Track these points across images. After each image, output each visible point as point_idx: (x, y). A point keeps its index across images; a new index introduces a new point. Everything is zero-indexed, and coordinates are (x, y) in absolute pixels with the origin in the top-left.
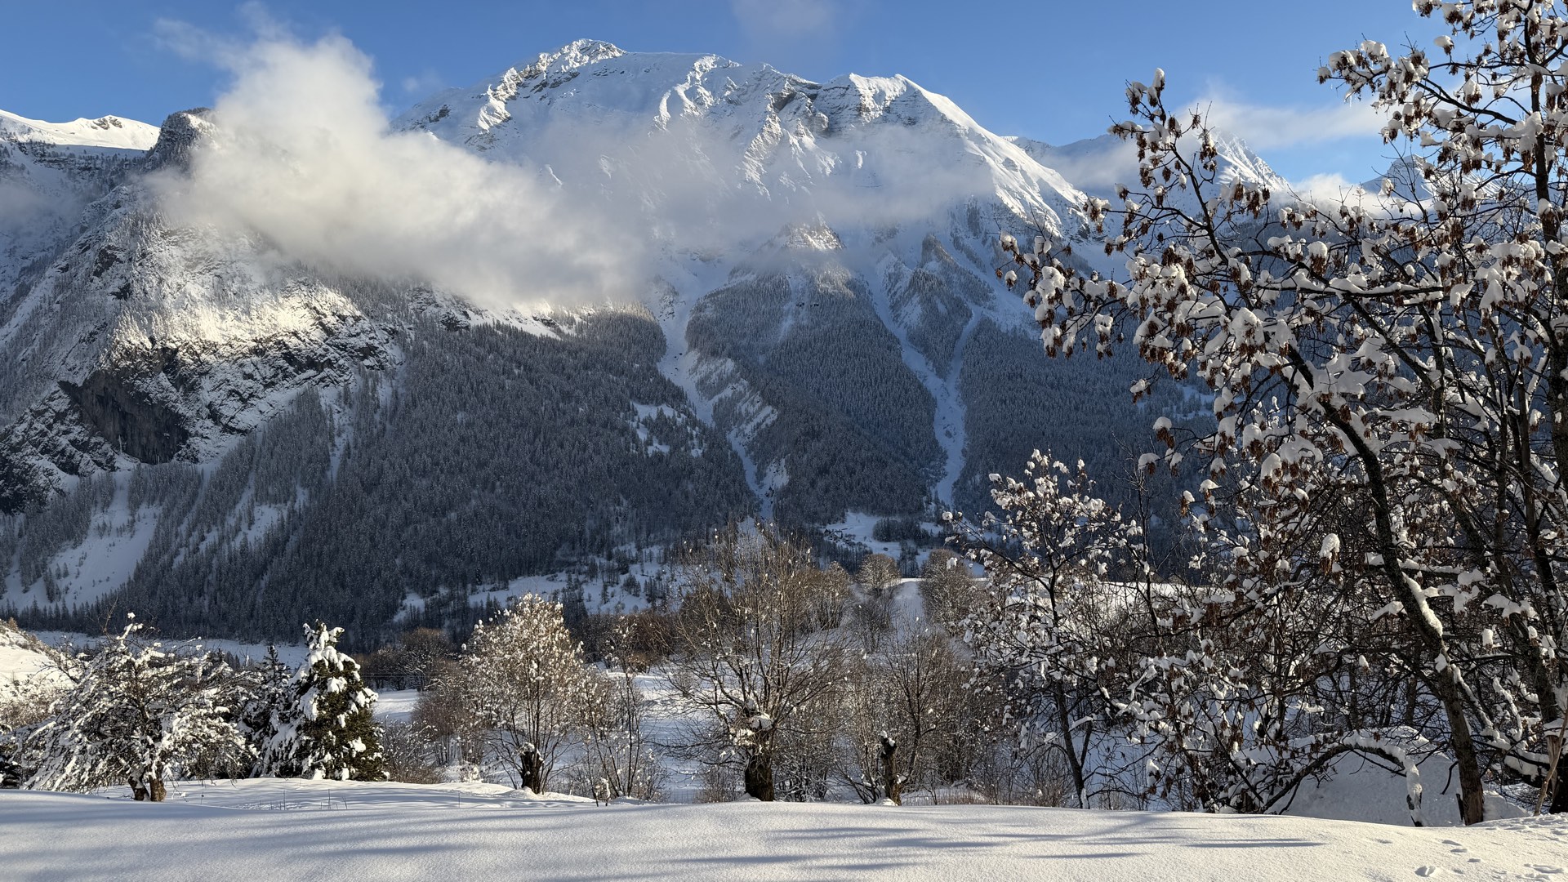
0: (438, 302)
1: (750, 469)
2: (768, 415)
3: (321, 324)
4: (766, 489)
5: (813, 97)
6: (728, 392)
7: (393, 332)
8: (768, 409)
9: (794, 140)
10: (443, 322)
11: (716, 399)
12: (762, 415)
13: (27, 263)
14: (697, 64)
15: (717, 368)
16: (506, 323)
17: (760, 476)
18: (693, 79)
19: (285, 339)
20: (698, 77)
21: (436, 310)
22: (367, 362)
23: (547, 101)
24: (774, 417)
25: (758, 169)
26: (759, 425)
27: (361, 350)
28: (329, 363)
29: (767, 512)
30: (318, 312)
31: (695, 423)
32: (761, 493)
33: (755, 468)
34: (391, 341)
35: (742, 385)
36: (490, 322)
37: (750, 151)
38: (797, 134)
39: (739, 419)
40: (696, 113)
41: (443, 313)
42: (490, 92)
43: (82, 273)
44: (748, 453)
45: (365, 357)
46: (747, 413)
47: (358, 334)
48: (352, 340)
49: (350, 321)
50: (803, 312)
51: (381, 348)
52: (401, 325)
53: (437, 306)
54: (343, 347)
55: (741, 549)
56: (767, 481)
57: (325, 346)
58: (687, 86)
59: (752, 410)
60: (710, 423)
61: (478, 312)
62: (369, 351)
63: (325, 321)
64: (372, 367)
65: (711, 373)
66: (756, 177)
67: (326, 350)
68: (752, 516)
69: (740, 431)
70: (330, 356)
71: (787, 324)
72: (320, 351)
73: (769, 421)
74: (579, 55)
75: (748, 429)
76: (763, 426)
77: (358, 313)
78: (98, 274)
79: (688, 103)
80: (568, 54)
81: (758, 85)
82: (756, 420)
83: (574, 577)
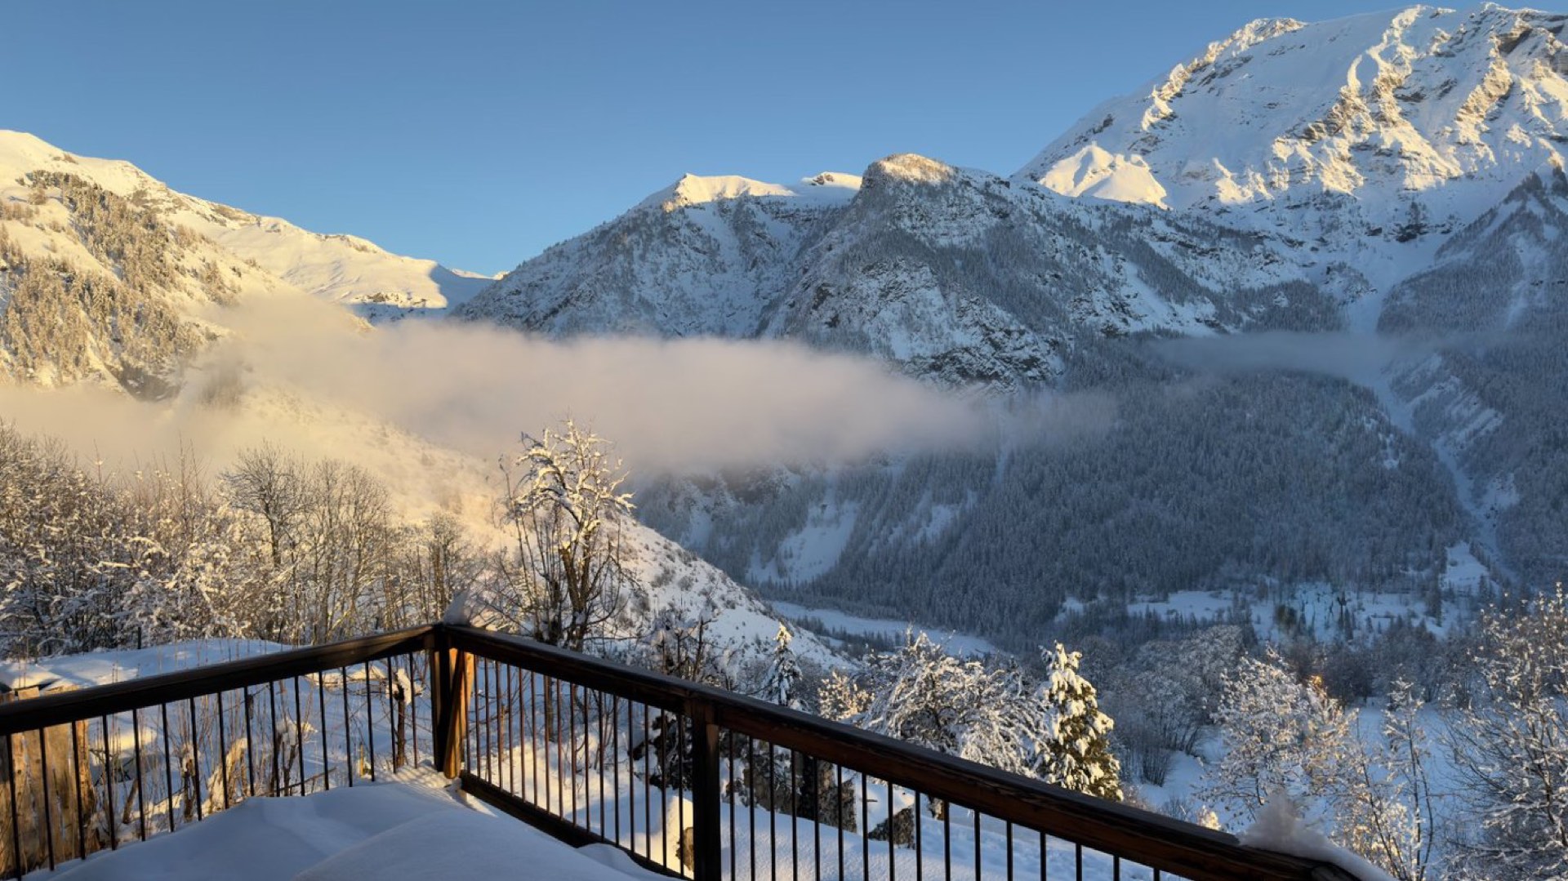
0: (1098, 311)
1: (1463, 487)
2: (1489, 419)
3: (990, 339)
4: (1486, 509)
5: (1556, 31)
6: (1433, 393)
7: (1054, 344)
8: (1489, 413)
9: (1526, 85)
10: (1102, 331)
11: (1417, 401)
12: (1481, 419)
13: (767, 302)
14: (1395, 22)
15: (1418, 365)
16: (1167, 327)
17: (1478, 493)
18: (1391, 38)
19: (959, 355)
20: (1397, 34)
21: (1096, 319)
22: (1030, 373)
23: (1215, 92)
24: (1498, 422)
25: (1477, 126)
26: (1476, 432)
27: (1025, 362)
28: (996, 376)
29: (1487, 538)
30: (987, 329)
31: (1389, 430)
32: (1479, 514)
33: (1470, 484)
34: (1052, 352)
35: (1453, 383)
36: (1149, 327)
37: (1467, 108)
38: (1532, 77)
39: (1447, 425)
40: (1394, 76)
41: (1102, 320)
42: (1155, 93)
43: (804, 307)
44: (1460, 465)
45: (1029, 369)
46: (1460, 418)
47: (1022, 347)
48: (1017, 354)
49: (1016, 335)
50: (1540, 292)
51: (1043, 360)
52: (1061, 336)
53: (1097, 315)
54: (1009, 360)
55: (1453, 578)
56: (1488, 500)
57: (993, 360)
58: (1382, 47)
59: (1466, 413)
60: (1408, 430)
61: (1138, 318)
62: (1032, 362)
63: (993, 336)
64: (1035, 378)
65: (1410, 371)
66: (1475, 137)
67: (994, 364)
68: (1467, 541)
69: (1450, 439)
70: (997, 369)
71: (1516, 308)
72: (988, 365)
73: (1490, 427)
74: (1253, 36)
75: (1461, 435)
76: (1482, 433)
77: (1023, 327)
78: (815, 307)
79: (1384, 66)
80: (1240, 39)
81: (1477, 30)
82: (1472, 427)
83: (1240, 595)
